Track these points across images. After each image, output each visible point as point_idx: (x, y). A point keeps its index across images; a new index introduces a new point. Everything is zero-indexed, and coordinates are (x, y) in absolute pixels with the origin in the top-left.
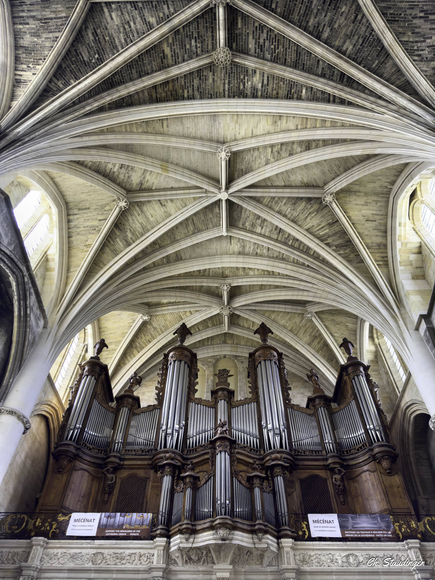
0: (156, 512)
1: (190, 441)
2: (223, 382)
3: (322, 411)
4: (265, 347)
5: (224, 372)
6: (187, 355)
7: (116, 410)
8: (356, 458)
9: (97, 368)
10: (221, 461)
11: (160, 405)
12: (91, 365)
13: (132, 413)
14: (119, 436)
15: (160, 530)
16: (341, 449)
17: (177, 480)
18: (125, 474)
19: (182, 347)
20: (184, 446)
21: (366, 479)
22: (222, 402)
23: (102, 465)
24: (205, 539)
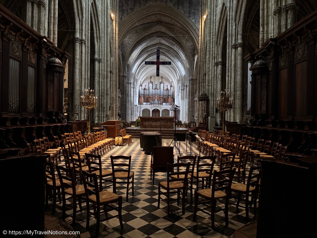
2: (156, 87)
3: (167, 91)
4: (162, 81)
5: (156, 85)
6: (152, 82)
7: (144, 90)
8: (169, 97)
9: (141, 86)
10: (156, 99)
11: (149, 89)
12: (140, 85)
13: (146, 91)
14: (145, 94)
15: (151, 104)
16: (168, 95)
17: (152, 100)
18: (146, 98)
19: (151, 81)
20: (152, 95)
21: (170, 99)
22: (156, 90)
23: (144, 97)
24: (155, 105)
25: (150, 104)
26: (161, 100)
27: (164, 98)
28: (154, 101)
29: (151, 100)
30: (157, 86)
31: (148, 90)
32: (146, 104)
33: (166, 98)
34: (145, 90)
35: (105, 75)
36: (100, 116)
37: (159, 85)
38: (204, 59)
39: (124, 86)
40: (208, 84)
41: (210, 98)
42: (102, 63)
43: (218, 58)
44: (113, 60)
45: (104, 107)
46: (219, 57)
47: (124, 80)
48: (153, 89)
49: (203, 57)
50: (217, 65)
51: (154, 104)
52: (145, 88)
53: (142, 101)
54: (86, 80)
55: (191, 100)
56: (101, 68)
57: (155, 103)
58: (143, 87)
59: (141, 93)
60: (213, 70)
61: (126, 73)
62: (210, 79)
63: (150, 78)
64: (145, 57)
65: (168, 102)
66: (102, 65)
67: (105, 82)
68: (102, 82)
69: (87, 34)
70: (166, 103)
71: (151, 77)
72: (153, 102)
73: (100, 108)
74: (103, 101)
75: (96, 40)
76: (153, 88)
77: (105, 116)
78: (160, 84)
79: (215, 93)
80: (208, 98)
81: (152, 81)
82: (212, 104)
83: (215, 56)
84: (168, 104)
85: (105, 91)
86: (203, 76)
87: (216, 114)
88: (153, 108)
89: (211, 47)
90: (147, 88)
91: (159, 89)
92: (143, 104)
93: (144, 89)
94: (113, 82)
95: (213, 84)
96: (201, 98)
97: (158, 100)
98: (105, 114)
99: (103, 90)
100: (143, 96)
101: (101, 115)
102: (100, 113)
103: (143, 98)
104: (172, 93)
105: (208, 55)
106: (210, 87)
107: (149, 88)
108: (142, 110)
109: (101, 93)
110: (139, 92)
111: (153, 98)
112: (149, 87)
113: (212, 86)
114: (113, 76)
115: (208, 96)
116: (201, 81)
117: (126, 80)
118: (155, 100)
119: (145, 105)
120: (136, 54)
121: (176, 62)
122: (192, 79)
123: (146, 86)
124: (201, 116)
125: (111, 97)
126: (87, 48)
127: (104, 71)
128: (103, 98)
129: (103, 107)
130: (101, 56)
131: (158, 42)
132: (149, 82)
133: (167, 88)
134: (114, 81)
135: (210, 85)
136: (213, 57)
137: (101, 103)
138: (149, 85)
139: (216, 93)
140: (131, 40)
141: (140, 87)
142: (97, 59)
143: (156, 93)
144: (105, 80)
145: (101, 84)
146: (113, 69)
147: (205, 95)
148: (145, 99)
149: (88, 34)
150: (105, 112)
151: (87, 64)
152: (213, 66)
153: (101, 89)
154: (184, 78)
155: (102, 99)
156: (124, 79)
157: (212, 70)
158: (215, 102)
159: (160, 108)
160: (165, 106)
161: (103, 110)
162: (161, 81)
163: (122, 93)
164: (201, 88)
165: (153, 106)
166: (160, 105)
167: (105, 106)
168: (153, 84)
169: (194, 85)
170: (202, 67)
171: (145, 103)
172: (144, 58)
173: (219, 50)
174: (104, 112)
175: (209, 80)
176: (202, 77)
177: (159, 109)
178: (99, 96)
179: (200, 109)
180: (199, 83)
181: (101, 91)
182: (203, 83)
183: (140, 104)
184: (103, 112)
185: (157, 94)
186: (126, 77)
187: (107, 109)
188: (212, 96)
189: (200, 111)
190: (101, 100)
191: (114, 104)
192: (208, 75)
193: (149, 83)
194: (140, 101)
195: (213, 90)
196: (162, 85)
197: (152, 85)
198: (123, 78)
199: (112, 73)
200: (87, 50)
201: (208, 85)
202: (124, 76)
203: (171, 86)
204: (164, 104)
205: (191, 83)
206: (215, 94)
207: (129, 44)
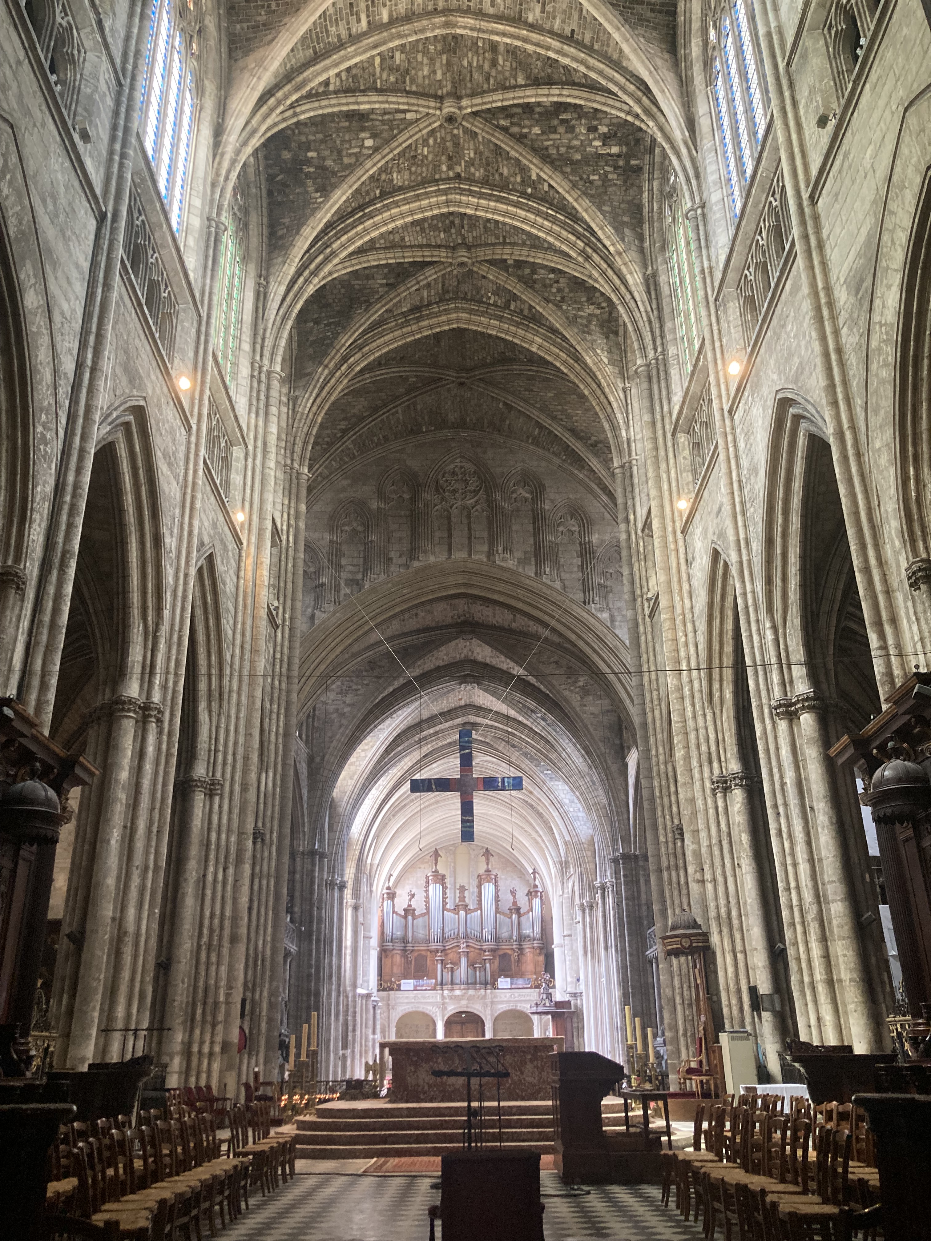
0: (436, 979)
1: (446, 935)
2: (462, 898)
3: (514, 916)
4: (488, 871)
5: (462, 889)
6: (440, 879)
7: (405, 917)
8: (526, 945)
9: (392, 896)
10: (463, 961)
11: (428, 913)
12: (388, 894)
13: (414, 919)
14: (410, 934)
15: (439, 987)
16: (521, 938)
17: (444, 967)
18: (416, 954)
19: (436, 871)
20: (443, 939)
21: (529, 955)
22: (462, 913)
23: (404, 950)
24: (458, 992)
25: (436, 984)
26: (488, 965)
27: (501, 952)
28: (452, 971)
29: (439, 966)
30: (466, 894)
31: (422, 915)
32: (415, 986)
33: (509, 952)
34: (410, 918)
35: (233, 849)
36: (195, 1049)
37: (476, 890)
38: (666, 763)
39: (311, 899)
40: (696, 872)
41: (715, 939)
42: (222, 796)
43: (723, 759)
44: (270, 784)
45: (216, 1004)
46: (729, 755)
47: (313, 871)
48: (449, 910)
49: (661, 758)
50: (726, 790)
51: (453, 983)
52: (410, 905)
53: (396, 970)
54: (150, 874)
55: (631, 955)
56: (215, 818)
57: (458, 981)
58: (401, 902)
59: (388, 931)
60: (711, 812)
61: (322, 841)
62: (704, 850)
63: (433, 858)
64: (410, 764)
65: (522, 975)
66: (220, 807)
67: (230, 880)
68: (215, 881)
69: (171, 684)
70: (511, 976)
71: (436, 854)
72: (448, 977)
73: (199, 1011)
74: (214, 974)
75: (202, 706)
76: (448, 906)
77: (217, 1049)
78: (479, 886)
79: (734, 913)
80: (708, 941)
81: (441, 871)
82: (730, 970)
83: (710, 754)
84: (520, 982)
85: (227, 924)
86: (670, 839)
87: (753, 1018)
88: (452, 1009)
89: (689, 714)
90: (418, 905)
91: (475, 910)
92: (399, 989)
93: (405, 910)
94: (264, 882)
95: (719, 871)
96: (676, 943)
97: (471, 964)
98: (219, 1039)
99: (216, 921)
100: (399, 946)
101: (202, 1043)
102: (197, 1032)
103: (398, 959)
104: (537, 928)
105: (680, 746)
106: (709, 886)
107: (428, 908)
108: (396, 1015)
109: (206, 931)
110: (382, 925)
111: (446, 955)
112: (427, 902)
113: (714, 880)
114: (266, 854)
115: (704, 929)
116: (665, 864)
117: (321, 869)
118: (457, 963)
119: (412, 994)
120: (370, 754)
121: (547, 780)
122: (624, 856)
123: (413, 896)
124: (685, 1035)
125: (251, 951)
126: (165, 738)
127: (229, 831)
128: (214, 958)
129: (210, 1001)
130: (219, 768)
131: (462, 703)
132: (427, 878)
133: (515, 903)
134: (269, 876)
135: (708, 876)
136: (704, 757)
137: (201, 983)
138: (427, 891)
139: (740, 916)
140: (349, 699)
141: (387, 904)
142: (200, 781)
143: (462, 929)
144: (231, 871)
145: (209, 892)
146: (268, 820)
147: (688, 928)
148: (408, 962)
149: (176, 683)
150: (220, 1028)
151: (158, 805)
152: (708, 792)
153: (207, 913)
154: (589, 854)
155: (208, 964)
156: (313, 864)
157: (706, 810)
158: (740, 956)
159: (485, 1006)
160: (508, 993)
161: (209, 1018)
162: (482, 870)
163: (300, 933)
164: (672, 896)
165: (451, 998)
166: (483, 991)
167: (222, 998)
168: (445, 888)
169: (638, 882)
170: (661, 797)
171: (408, 984)
172: (406, 768)
173: (726, 725)
174: (214, 1025)
175: (698, 854)
176: (667, 842)
177: (477, 1008)
178: (199, 947)
179: (678, 1000)
180: (660, 870)
181: (206, 922)
182: (677, 869)
183: (384, 990)
184: (208, 1028)
185: (467, 936)
186: (322, 856)
187: (228, 1014)
188: (725, 930)
189: (679, 1008)
190: (203, 968)
191: (262, 986)
192: (693, 831)
193: (427, 882)
194: (386, 970)
195: (722, 902)
196: (488, 889)
197: (444, 893)
198: (308, 860)
199: (263, 841)
200: (164, 747)
201: (698, 876)
202: (313, 853)
203: (532, 893)
204: (503, 982)
205: (625, 876)
206: (735, 922)
207: (342, 715)
